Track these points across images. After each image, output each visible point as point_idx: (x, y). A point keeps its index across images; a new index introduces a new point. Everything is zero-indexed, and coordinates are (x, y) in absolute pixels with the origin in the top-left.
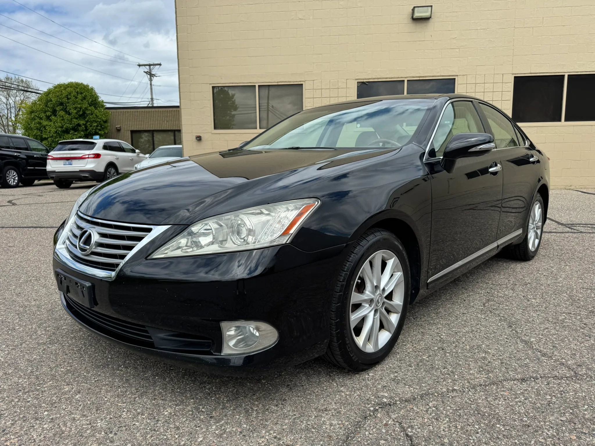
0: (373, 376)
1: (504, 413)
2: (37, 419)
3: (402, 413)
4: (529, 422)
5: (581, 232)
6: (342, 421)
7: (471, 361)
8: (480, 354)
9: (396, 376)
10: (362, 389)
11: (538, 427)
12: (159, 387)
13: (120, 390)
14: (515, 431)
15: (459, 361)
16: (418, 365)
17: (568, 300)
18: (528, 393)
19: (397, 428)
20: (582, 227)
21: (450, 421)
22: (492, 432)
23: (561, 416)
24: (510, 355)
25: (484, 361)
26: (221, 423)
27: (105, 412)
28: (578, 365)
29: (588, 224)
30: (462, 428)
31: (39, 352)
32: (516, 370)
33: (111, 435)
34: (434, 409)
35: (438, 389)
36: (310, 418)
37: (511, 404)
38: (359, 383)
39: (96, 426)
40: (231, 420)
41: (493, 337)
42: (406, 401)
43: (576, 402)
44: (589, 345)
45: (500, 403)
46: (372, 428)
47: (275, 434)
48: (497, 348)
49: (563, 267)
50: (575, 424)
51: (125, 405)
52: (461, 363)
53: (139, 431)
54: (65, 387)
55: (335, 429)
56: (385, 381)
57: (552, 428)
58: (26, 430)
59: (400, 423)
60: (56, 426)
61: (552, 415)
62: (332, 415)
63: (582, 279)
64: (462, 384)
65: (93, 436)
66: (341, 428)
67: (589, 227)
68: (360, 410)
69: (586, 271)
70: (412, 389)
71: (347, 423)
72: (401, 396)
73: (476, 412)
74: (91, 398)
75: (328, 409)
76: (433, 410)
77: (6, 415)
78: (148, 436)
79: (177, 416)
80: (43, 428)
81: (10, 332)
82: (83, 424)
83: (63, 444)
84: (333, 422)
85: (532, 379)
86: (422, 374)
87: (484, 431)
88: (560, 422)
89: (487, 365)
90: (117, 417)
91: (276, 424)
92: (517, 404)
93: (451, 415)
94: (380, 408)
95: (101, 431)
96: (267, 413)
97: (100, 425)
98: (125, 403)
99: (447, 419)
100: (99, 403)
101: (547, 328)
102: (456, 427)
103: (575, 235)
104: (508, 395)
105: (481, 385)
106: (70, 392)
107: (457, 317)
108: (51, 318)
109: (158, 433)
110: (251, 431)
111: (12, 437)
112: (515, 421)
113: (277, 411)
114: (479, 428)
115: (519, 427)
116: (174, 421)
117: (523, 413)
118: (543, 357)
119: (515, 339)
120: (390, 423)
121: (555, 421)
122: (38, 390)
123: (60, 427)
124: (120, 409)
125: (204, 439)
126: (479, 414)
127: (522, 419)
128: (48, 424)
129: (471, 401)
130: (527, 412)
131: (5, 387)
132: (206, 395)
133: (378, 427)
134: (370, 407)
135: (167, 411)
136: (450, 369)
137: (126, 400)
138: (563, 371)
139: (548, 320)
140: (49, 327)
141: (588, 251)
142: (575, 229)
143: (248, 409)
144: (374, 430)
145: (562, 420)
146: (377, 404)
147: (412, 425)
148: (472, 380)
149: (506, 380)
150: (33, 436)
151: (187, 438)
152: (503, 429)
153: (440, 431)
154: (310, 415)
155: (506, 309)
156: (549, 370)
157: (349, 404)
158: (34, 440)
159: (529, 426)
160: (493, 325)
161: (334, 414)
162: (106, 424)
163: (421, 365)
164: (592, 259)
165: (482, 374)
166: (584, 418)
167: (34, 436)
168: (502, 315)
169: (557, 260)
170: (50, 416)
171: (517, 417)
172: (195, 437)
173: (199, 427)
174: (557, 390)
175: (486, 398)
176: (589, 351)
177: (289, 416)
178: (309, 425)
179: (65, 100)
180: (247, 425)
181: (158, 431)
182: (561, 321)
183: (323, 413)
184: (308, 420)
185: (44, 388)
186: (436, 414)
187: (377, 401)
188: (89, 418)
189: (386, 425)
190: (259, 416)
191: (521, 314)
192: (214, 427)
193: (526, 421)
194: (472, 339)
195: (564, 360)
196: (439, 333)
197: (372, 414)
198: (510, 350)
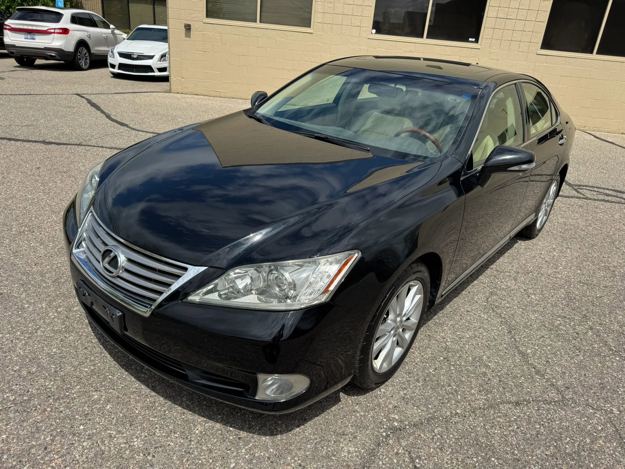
0: (384, 392)
1: (498, 444)
2: (74, 435)
3: (411, 440)
4: (519, 455)
5: (587, 198)
6: (358, 448)
7: (473, 377)
8: (481, 368)
9: (405, 394)
10: (375, 409)
11: (526, 462)
12: (186, 398)
13: (148, 400)
14: (507, 466)
15: (462, 377)
16: (425, 380)
17: (564, 299)
18: (520, 421)
19: (407, 459)
20: (589, 190)
21: (452, 453)
22: (488, 466)
23: (547, 450)
24: (508, 370)
25: (484, 377)
26: (250, 446)
27: (139, 428)
28: (566, 388)
29: (594, 187)
30: (462, 462)
31: (57, 344)
32: (512, 391)
33: (149, 458)
34: (439, 436)
35: (442, 412)
36: (330, 443)
37: (505, 433)
38: (372, 401)
39: (133, 445)
40: (258, 443)
41: (494, 345)
42: (414, 425)
43: (561, 433)
44: (578, 361)
45: (496, 431)
46: (385, 457)
47: (299, 462)
48: (497, 361)
49: (564, 249)
50: (557, 459)
51: (156, 419)
52: (464, 379)
53: (175, 453)
54: (94, 394)
55: (352, 457)
56: (395, 400)
57: (538, 463)
58: (67, 448)
59: (410, 453)
60: (95, 444)
61: (539, 448)
62: (350, 440)
63: (580, 270)
64: (463, 407)
65: (133, 458)
66: (358, 456)
67: (595, 191)
68: (374, 436)
69: (585, 258)
70: (420, 411)
71: (363, 451)
72: (410, 420)
73: (475, 443)
74: (122, 409)
75: (345, 433)
76: (438, 439)
77: (43, 428)
78: (185, 460)
79: (208, 435)
80: (83, 447)
81: (20, 313)
82: (120, 443)
83: (106, 467)
84: (351, 449)
85: (525, 402)
86: (429, 392)
87: (481, 465)
88: (545, 456)
89: (487, 383)
90: (151, 435)
91: (300, 449)
92: (510, 434)
93: (453, 445)
94: (391, 433)
95: (139, 452)
96: (290, 435)
97: (137, 444)
98: (156, 417)
99: (450, 450)
100: (131, 417)
101: (543, 337)
102: (458, 459)
103: (581, 202)
104: (503, 422)
105: (480, 408)
106: (100, 400)
107: (461, 315)
108: (59, 294)
109: (193, 456)
110: (278, 457)
111: (56, 457)
112: (508, 454)
113: (299, 433)
114: (477, 462)
115: (510, 461)
116: (206, 442)
117: (515, 445)
118: (537, 374)
119: (514, 349)
120: (400, 451)
121: (540, 455)
122: (67, 397)
123: (99, 445)
124: (152, 424)
125: (236, 464)
126: (477, 444)
127: (513, 452)
128: (87, 442)
129: (471, 428)
130: (518, 444)
131: (34, 392)
132: (232, 410)
133: (390, 456)
134: (383, 432)
135: (198, 429)
136: (454, 387)
137: (156, 413)
138: (553, 394)
139: (544, 326)
140: (60, 307)
141: (591, 228)
142: (581, 193)
143: (273, 429)
144: (387, 459)
145: (546, 455)
146: (389, 428)
147: (420, 455)
148: (473, 401)
149: (502, 403)
150: (75, 457)
151: (220, 463)
152: (497, 463)
153: (444, 464)
154: (329, 439)
155: (508, 307)
156: (540, 392)
157: (364, 427)
158: (77, 460)
159: (519, 461)
160: (495, 329)
161: (351, 439)
162: (142, 443)
163: (428, 381)
164: (593, 240)
165: (482, 395)
166: (565, 452)
167: (77, 456)
168: (503, 316)
169: (559, 239)
170: (87, 431)
171: (509, 449)
172: (228, 462)
173: (229, 450)
174: (546, 418)
175: (484, 425)
176: (577, 369)
177: (311, 440)
178: (329, 451)
180: (273, 449)
181: (193, 454)
182: (556, 327)
183: (341, 438)
184: (328, 446)
185: (73, 394)
186: (441, 443)
187: (388, 424)
188: (124, 435)
189: (397, 454)
190: (283, 439)
191: (521, 315)
192: (243, 451)
193: (517, 455)
194: (475, 348)
195: (554, 381)
196: (445, 338)
197: (384, 440)
198: (508, 364)
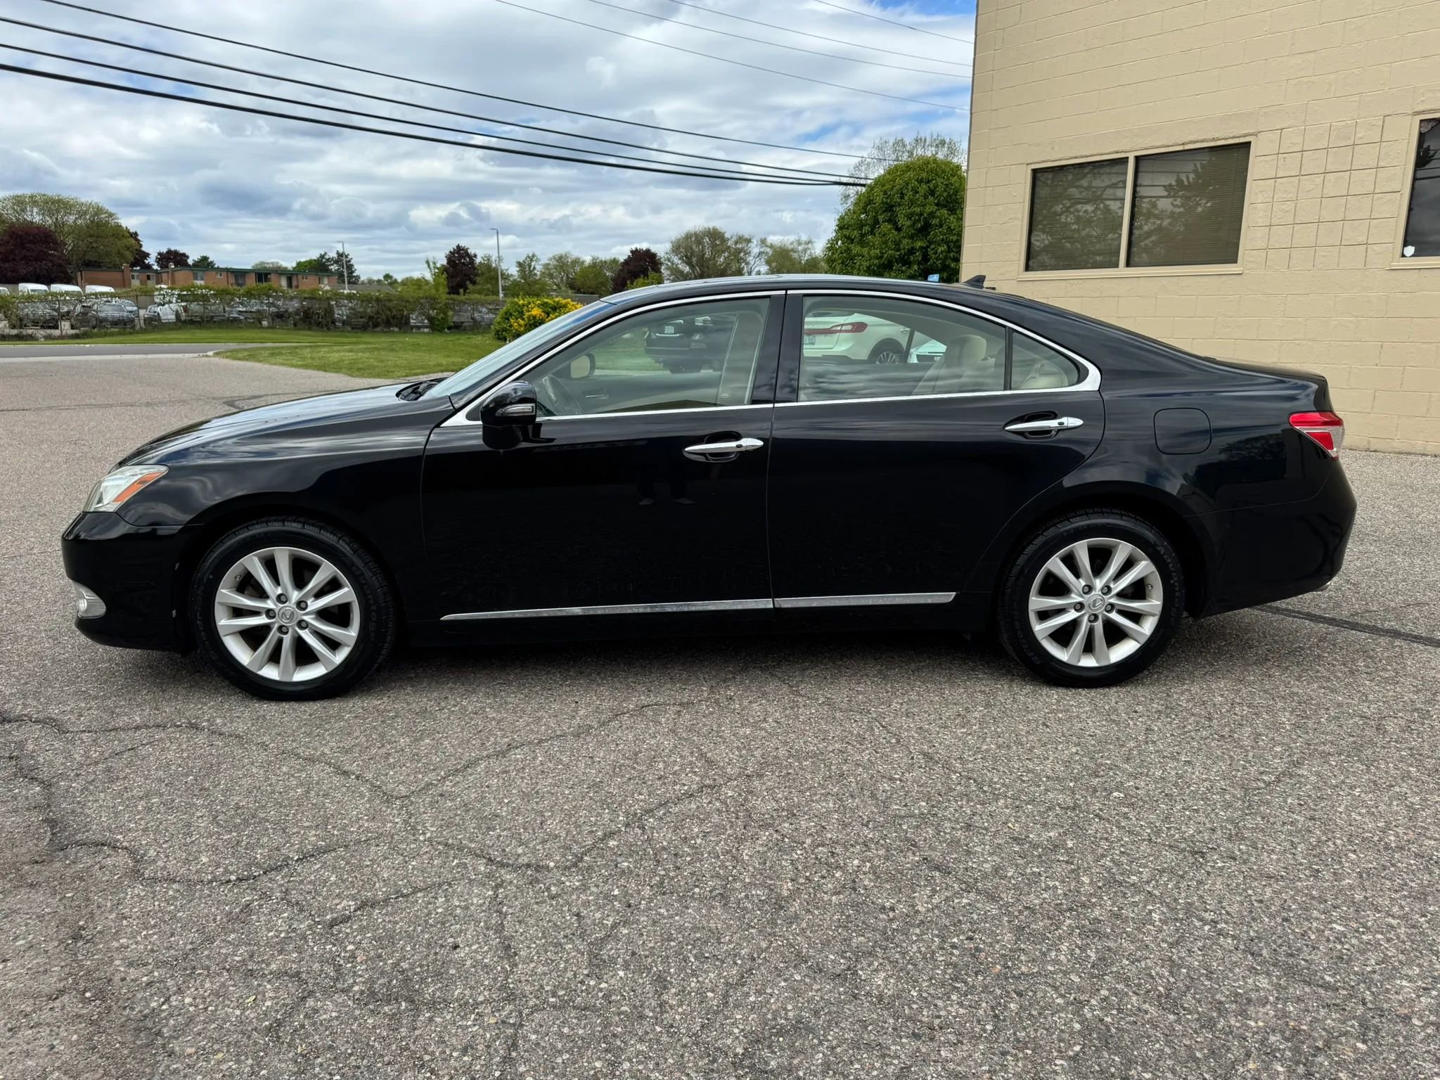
24: (429, 753)
37: (257, 775)
41: (492, 734)
45: (254, 770)
52: (356, 734)
64: (287, 746)
85: (353, 776)
92: (260, 779)
146: (191, 723)
149: (331, 764)
175: (260, 762)
179: (897, 199)
187: (200, 721)
